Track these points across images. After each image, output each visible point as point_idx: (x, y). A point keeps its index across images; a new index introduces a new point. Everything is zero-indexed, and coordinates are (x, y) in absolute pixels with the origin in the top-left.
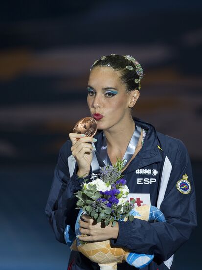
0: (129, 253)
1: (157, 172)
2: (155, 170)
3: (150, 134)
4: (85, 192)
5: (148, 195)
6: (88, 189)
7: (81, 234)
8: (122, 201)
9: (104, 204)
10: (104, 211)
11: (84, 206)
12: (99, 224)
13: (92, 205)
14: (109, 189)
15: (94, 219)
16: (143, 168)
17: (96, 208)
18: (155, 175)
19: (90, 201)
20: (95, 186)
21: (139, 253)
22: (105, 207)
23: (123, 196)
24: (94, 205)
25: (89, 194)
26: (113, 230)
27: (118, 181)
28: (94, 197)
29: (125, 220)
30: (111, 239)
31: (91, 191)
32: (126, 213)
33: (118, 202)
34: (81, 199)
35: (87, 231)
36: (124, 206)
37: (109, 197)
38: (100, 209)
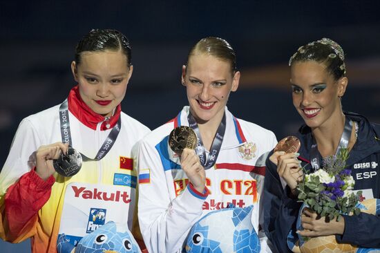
0: (358, 249)
1: (377, 164)
2: (374, 163)
3: (363, 125)
4: (307, 184)
5: (371, 190)
6: (310, 180)
7: (302, 229)
8: (348, 193)
9: (328, 196)
10: (328, 204)
11: (306, 199)
12: (323, 219)
13: (314, 198)
14: (333, 180)
15: (317, 213)
16: (361, 162)
17: (319, 201)
18: (375, 167)
19: (313, 193)
20: (318, 177)
21: (368, 248)
22: (329, 200)
23: (348, 188)
24: (317, 198)
25: (311, 186)
26: (338, 225)
27: (343, 171)
28: (317, 189)
29: (351, 214)
30: (336, 235)
31: (314, 183)
32: (351, 206)
33: (343, 195)
34: (303, 192)
35: (310, 226)
36: (349, 199)
37: (334, 188)
38: (324, 202)
